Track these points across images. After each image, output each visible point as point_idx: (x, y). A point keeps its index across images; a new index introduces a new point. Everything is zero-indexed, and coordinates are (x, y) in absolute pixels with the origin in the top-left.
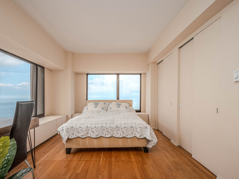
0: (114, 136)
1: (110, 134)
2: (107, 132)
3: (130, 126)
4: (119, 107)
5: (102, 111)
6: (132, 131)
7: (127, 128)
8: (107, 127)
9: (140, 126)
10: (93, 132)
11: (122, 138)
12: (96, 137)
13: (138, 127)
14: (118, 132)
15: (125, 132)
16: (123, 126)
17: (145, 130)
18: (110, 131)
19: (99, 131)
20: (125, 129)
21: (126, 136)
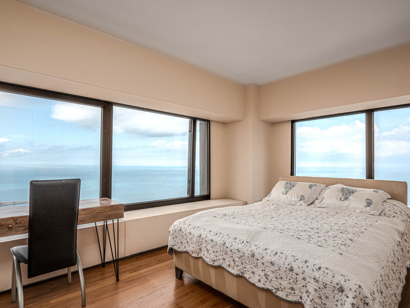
0: (246, 276)
1: (238, 268)
2: (231, 260)
3: (287, 264)
4: (346, 198)
5: (298, 204)
6: (291, 281)
7: (276, 268)
8: (232, 248)
9: (317, 274)
10: (208, 250)
11: (263, 289)
12: (212, 263)
13: (312, 276)
14: (255, 270)
15: (271, 276)
16: (268, 258)
17: (337, 297)
18: (237, 259)
19: (217, 252)
20: (273, 268)
21: (274, 291)
